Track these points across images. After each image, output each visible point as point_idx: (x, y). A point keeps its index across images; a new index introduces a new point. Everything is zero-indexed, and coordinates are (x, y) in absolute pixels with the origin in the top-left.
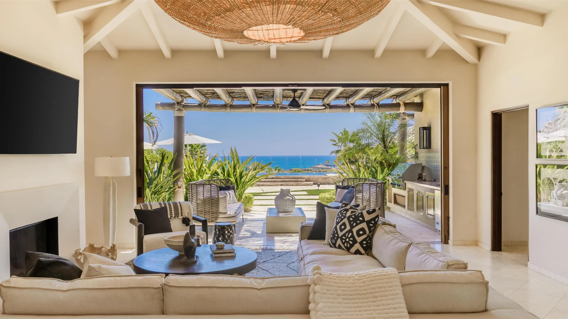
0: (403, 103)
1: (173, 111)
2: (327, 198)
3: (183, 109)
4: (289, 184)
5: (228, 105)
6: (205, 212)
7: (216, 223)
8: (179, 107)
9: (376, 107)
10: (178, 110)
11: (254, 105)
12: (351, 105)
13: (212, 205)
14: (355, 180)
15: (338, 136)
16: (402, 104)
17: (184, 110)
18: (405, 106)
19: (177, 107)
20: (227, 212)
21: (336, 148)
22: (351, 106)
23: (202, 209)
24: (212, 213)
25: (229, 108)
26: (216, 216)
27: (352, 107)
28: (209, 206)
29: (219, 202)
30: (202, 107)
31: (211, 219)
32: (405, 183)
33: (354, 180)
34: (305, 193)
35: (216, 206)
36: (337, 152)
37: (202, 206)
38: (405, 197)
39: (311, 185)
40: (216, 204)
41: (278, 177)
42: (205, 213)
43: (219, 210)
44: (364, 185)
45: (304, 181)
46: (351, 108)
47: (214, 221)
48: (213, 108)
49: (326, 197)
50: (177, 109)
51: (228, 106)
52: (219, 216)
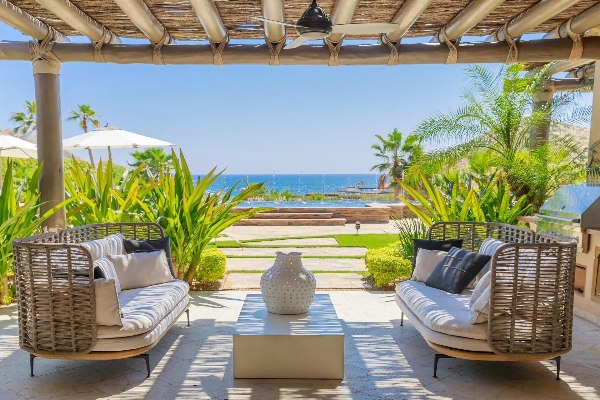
0: (580, 38)
1: (32, 62)
2: (384, 262)
3: (53, 57)
4: (302, 223)
5: (157, 46)
6: (56, 323)
7: (92, 355)
8: (43, 52)
9: (513, 47)
10: (40, 59)
11: (217, 45)
12: (451, 44)
13: (77, 305)
14: (461, 226)
15: (384, 141)
16: (578, 41)
17: (56, 59)
18: (584, 46)
19: (38, 51)
20: (120, 325)
21: (381, 161)
22: (451, 47)
23: (49, 317)
24: (76, 328)
25: (159, 52)
26: (89, 335)
27: (453, 49)
28: (67, 308)
29: (94, 296)
30: (96, 52)
31: (74, 345)
32: (589, 235)
33: (459, 226)
34: (332, 241)
35: (88, 309)
36: (383, 167)
37: (46, 308)
38: (584, 268)
39: (343, 225)
40: (88, 303)
41: (284, 210)
42: (56, 326)
43: (95, 319)
44: (521, 250)
45: (330, 217)
46: (451, 51)
47: (83, 351)
48: (122, 53)
49: (383, 259)
50: (38, 57)
51: (157, 49)
52: (96, 335)
